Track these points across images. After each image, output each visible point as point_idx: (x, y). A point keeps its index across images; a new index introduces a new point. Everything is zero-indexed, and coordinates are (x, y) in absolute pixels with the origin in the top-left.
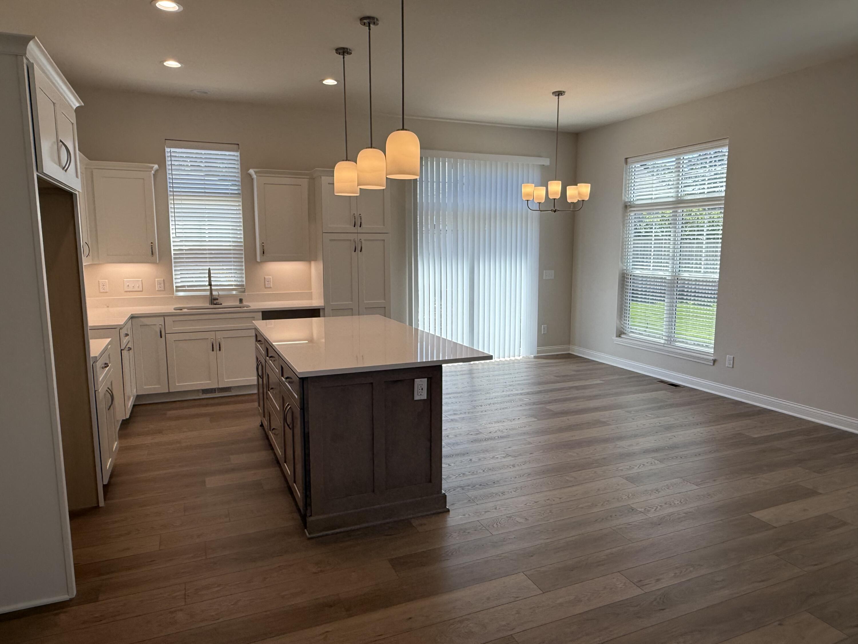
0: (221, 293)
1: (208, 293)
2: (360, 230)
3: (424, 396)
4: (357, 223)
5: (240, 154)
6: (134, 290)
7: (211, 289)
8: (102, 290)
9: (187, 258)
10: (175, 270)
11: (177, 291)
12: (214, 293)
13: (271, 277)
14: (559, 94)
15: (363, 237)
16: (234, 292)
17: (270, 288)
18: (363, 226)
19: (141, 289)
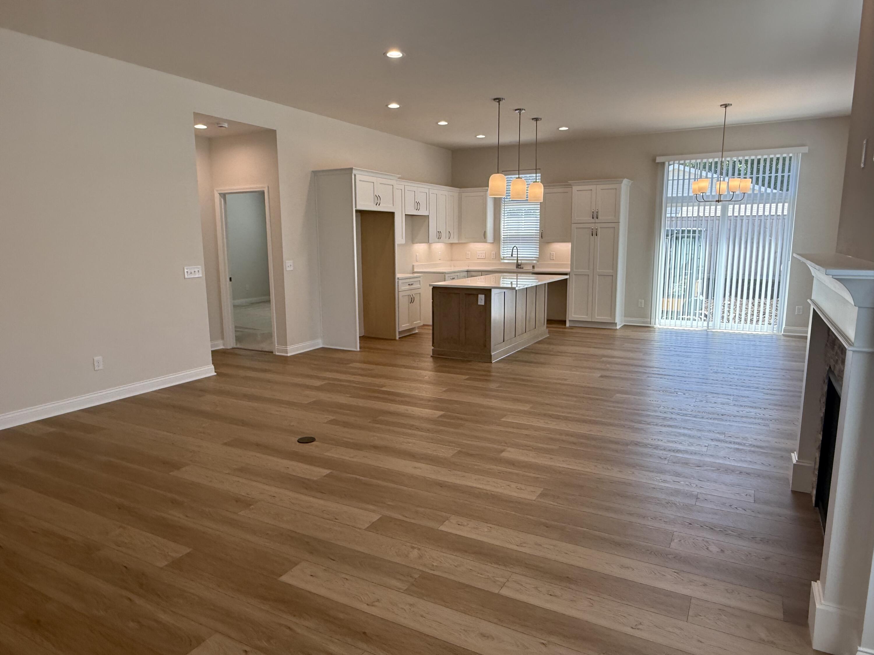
0: (523, 262)
1: (516, 261)
2: (597, 221)
3: (483, 303)
4: (595, 216)
5: (541, 175)
6: (482, 258)
7: (517, 259)
8: (467, 258)
9: (519, 240)
10: (503, 247)
11: (503, 259)
12: (519, 262)
13: (554, 253)
14: (726, 106)
15: (599, 226)
16: (535, 262)
17: (554, 260)
18: (600, 217)
19: (484, 258)
